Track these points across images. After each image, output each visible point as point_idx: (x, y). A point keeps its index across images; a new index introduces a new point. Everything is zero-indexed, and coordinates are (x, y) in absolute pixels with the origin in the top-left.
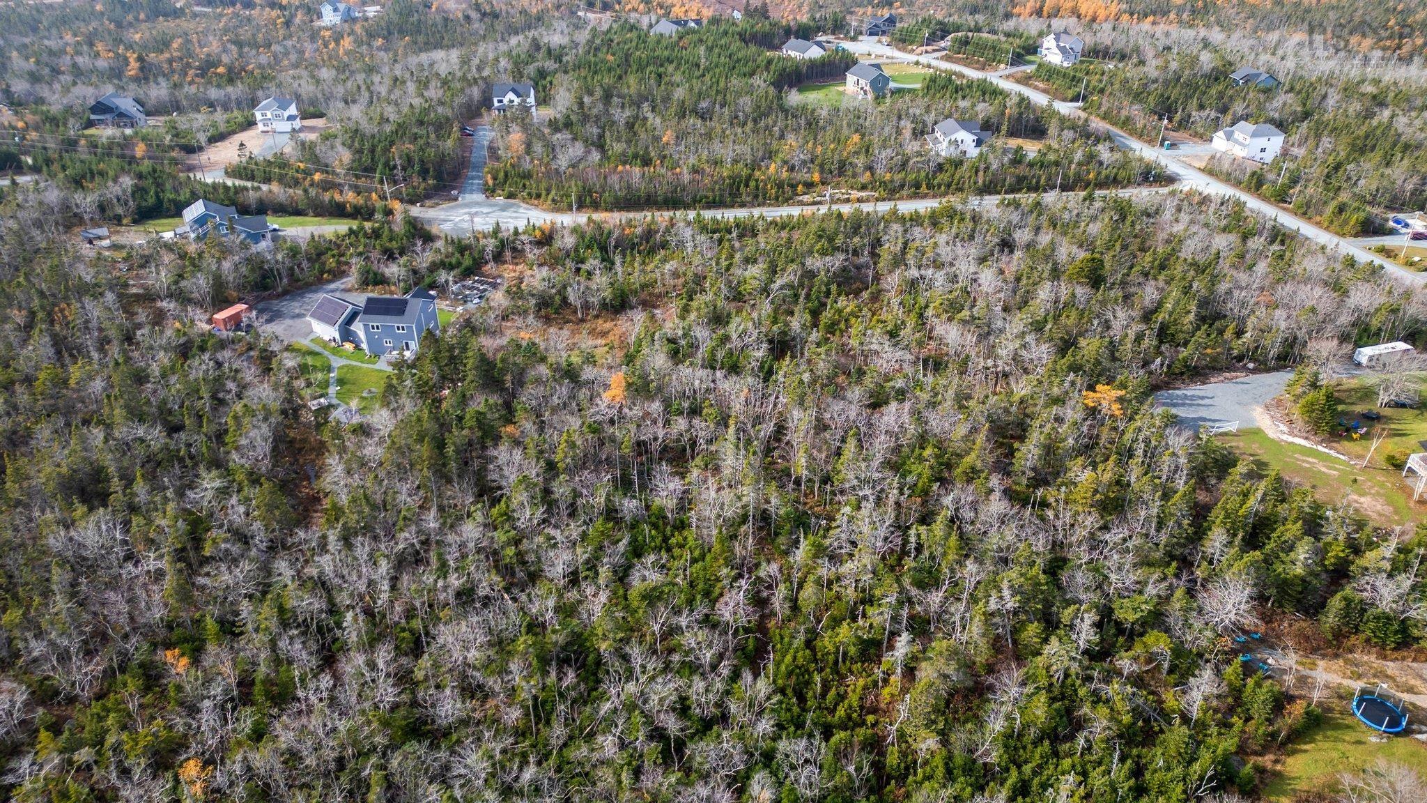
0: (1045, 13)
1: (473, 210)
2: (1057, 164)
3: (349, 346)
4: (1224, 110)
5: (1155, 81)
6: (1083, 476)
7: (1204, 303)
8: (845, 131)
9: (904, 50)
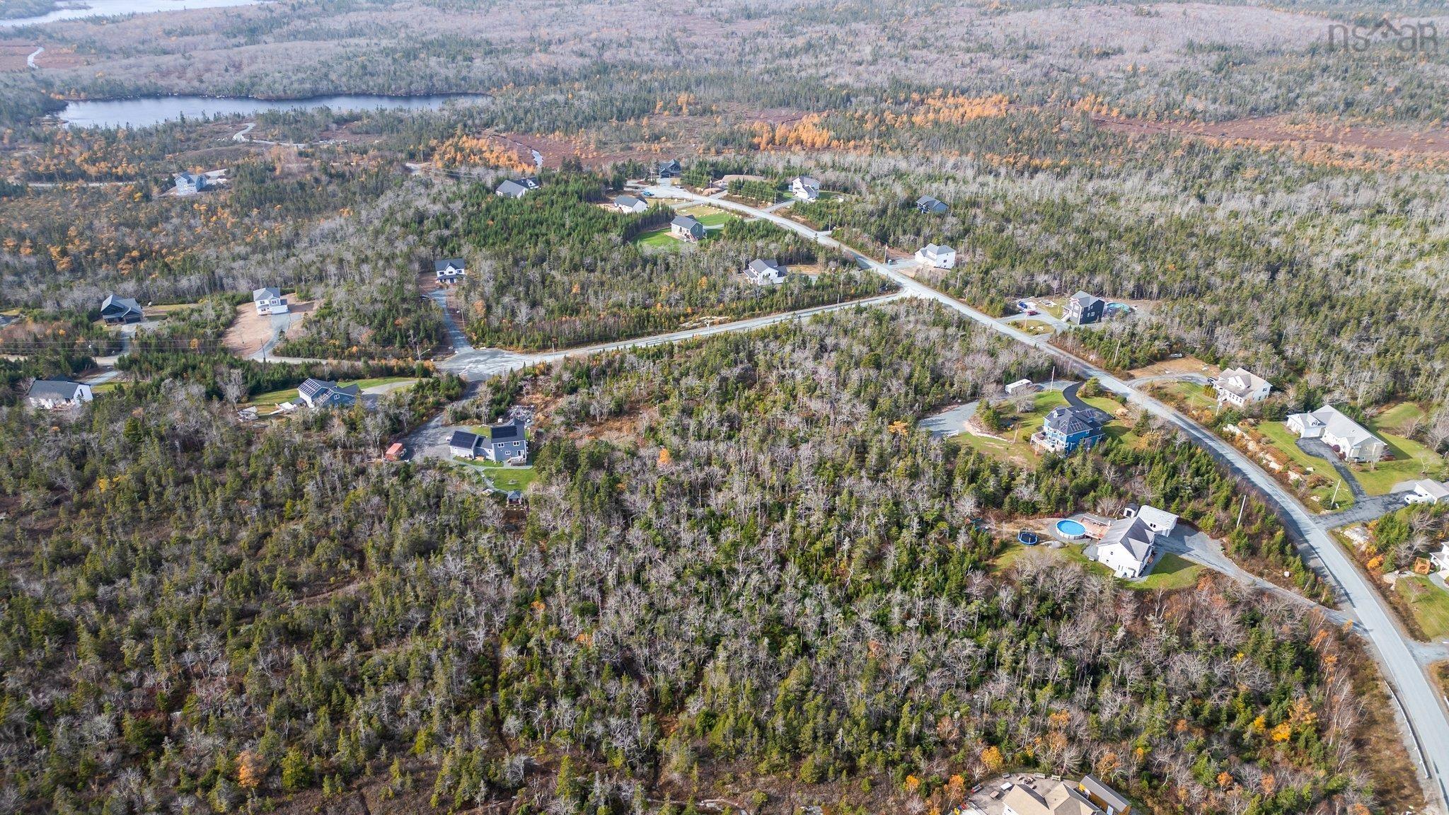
0: (777, 141)
1: (473, 359)
2: (832, 286)
3: (479, 459)
4: (918, 234)
5: (872, 214)
6: (900, 465)
7: (932, 371)
8: (693, 272)
9: (695, 192)
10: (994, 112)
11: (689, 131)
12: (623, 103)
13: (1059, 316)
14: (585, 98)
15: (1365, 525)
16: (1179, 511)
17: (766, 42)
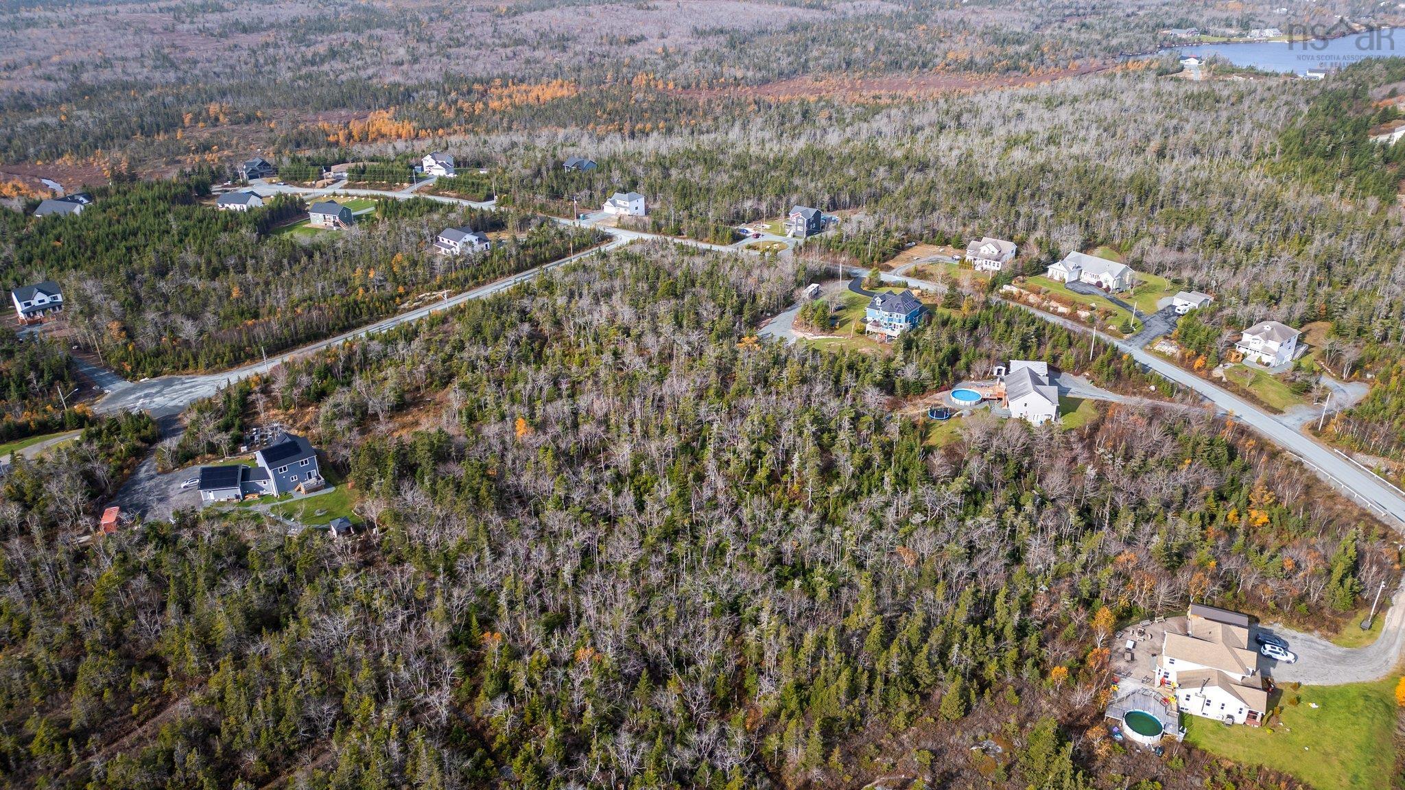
0: (356, 137)
3: (249, 497)
10: (565, 92)
11: (244, 137)
12: (141, 116)
13: (784, 234)
14: (86, 118)
15: (1165, 338)
16: (1039, 359)
17: (281, 52)
